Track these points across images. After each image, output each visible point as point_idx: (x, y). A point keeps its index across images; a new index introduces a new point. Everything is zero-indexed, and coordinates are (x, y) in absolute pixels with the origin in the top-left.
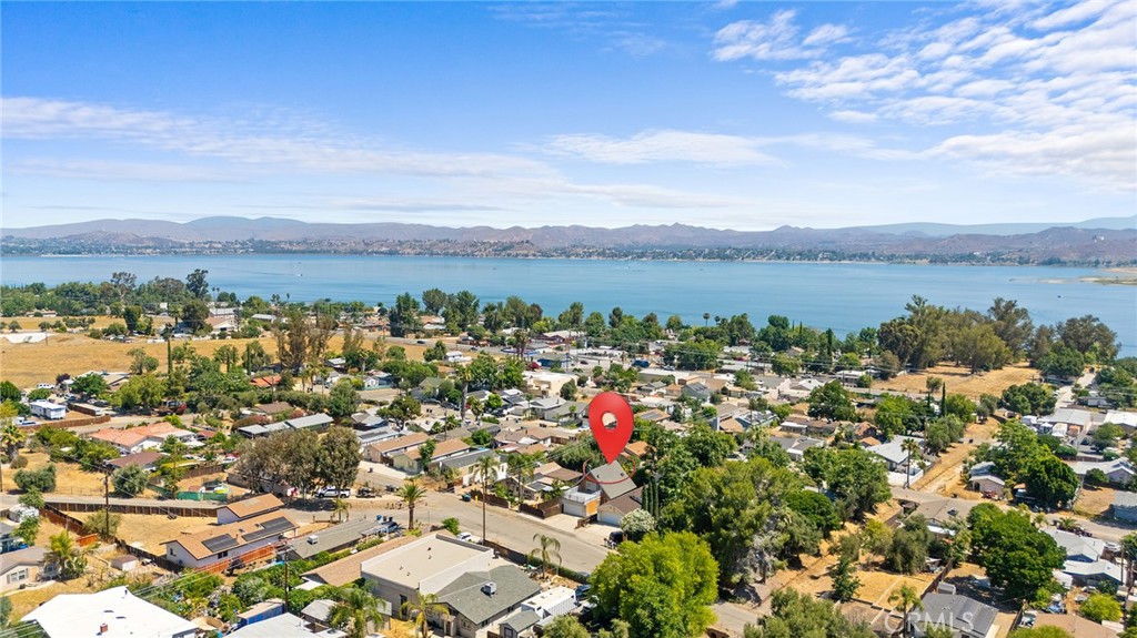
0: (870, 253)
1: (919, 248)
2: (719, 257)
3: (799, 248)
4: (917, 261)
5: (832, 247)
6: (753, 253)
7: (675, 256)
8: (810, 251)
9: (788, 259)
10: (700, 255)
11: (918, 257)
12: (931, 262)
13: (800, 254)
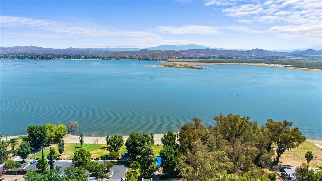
0: (96, 56)
1: (110, 55)
2: (45, 58)
3: (74, 54)
4: (111, 59)
5: (85, 54)
6: (58, 57)
7: (28, 57)
8: (78, 56)
9: (70, 58)
10: (38, 57)
11: (110, 58)
12: (115, 59)
13: (74, 57)
